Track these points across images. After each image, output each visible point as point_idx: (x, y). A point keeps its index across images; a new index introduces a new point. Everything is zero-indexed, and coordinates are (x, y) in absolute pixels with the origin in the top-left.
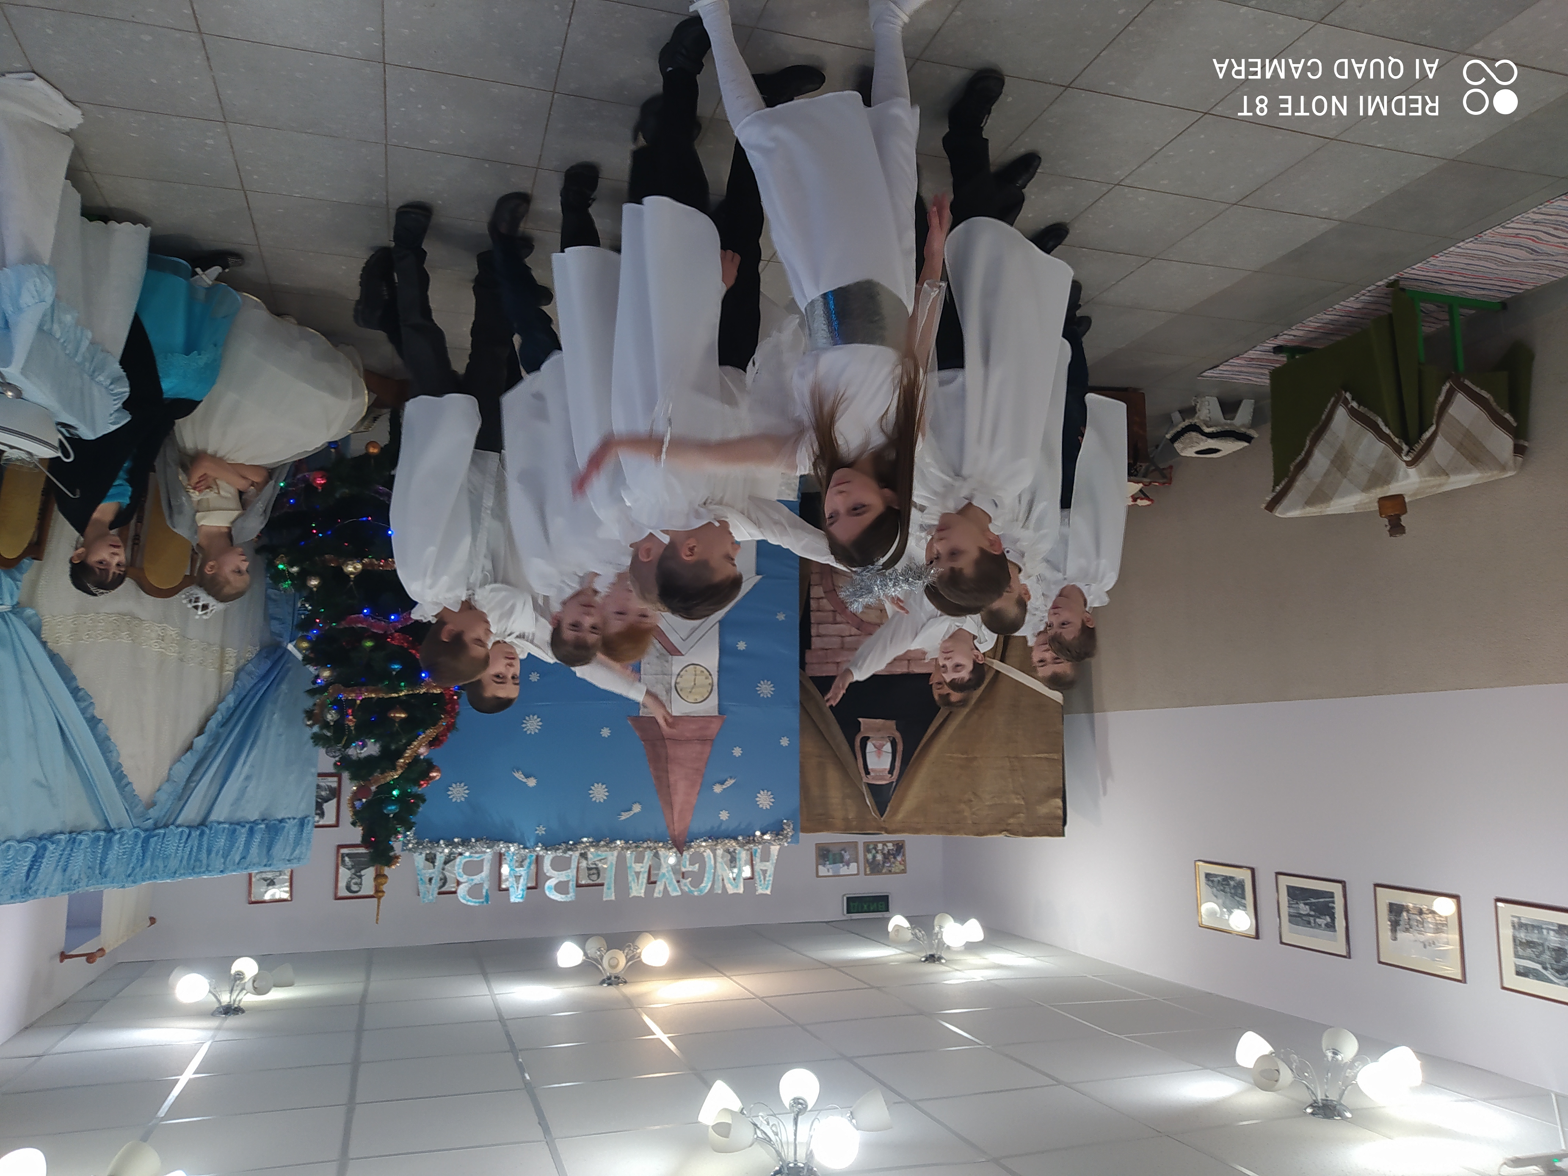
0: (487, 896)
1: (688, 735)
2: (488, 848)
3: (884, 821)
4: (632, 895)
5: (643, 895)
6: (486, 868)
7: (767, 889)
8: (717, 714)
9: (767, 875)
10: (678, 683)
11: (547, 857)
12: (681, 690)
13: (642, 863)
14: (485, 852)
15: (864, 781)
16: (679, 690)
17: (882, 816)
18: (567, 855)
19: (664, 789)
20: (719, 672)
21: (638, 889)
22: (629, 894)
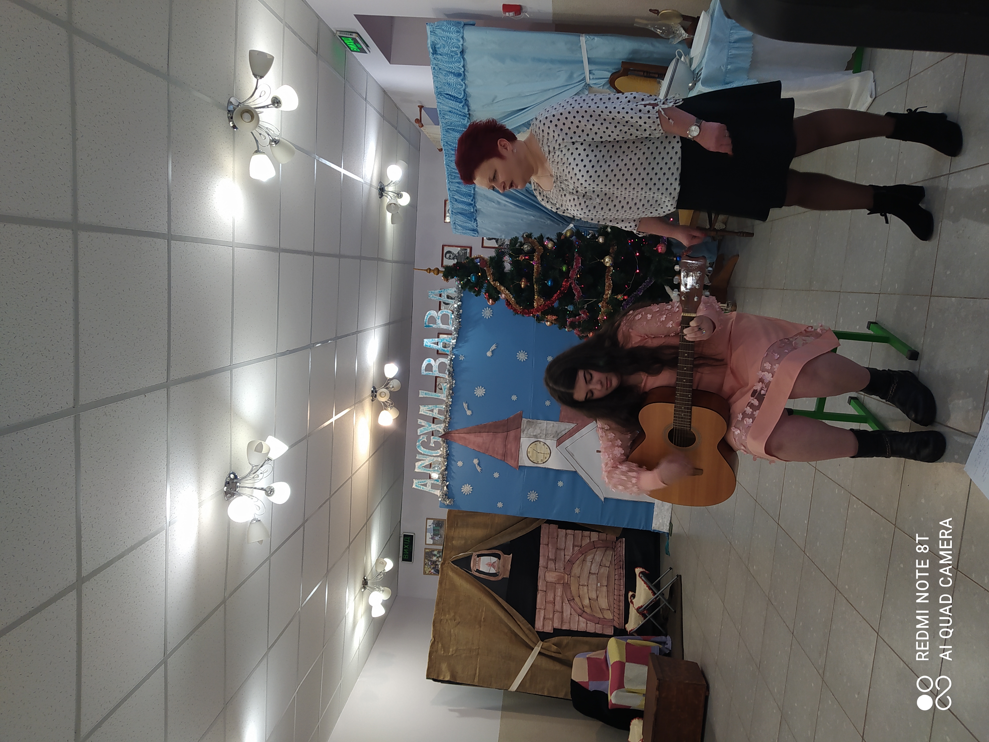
0: (429, 326)
1: (509, 446)
2: (455, 328)
3: (449, 563)
4: (421, 407)
5: (420, 413)
6: (444, 327)
7: (416, 486)
8: (519, 465)
9: (423, 487)
10: (540, 443)
11: (447, 360)
12: (536, 444)
13: (438, 414)
14: (453, 326)
15: (474, 553)
16: (535, 443)
17: (452, 562)
18: (446, 372)
19: (479, 429)
20: (545, 468)
21: (423, 410)
22: (421, 405)
